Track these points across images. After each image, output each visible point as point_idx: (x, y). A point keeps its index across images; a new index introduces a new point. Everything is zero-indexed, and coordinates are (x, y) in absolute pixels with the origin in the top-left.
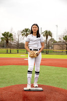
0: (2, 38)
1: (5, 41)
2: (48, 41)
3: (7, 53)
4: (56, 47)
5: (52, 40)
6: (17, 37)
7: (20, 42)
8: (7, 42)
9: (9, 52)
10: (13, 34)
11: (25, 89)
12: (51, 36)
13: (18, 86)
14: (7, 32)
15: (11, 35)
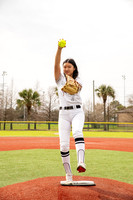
0: (19, 101)
1: (25, 107)
2: (107, 105)
3: (29, 129)
4: (123, 117)
5: (116, 104)
6: (47, 99)
7: (53, 109)
8: (29, 108)
9: (32, 127)
10: (41, 93)
12: (113, 97)
14: (28, 90)
15: (36, 95)
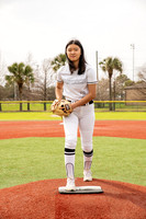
0: (8, 78)
1: (16, 84)
2: (113, 80)
3: (21, 110)
4: (132, 94)
5: (123, 78)
6: (42, 74)
7: (49, 86)
8: (20, 85)
9: (25, 107)
10: (34, 67)
11: (61, 189)
12: (121, 70)
13: (45, 183)
14: (18, 63)
15: (28, 71)
